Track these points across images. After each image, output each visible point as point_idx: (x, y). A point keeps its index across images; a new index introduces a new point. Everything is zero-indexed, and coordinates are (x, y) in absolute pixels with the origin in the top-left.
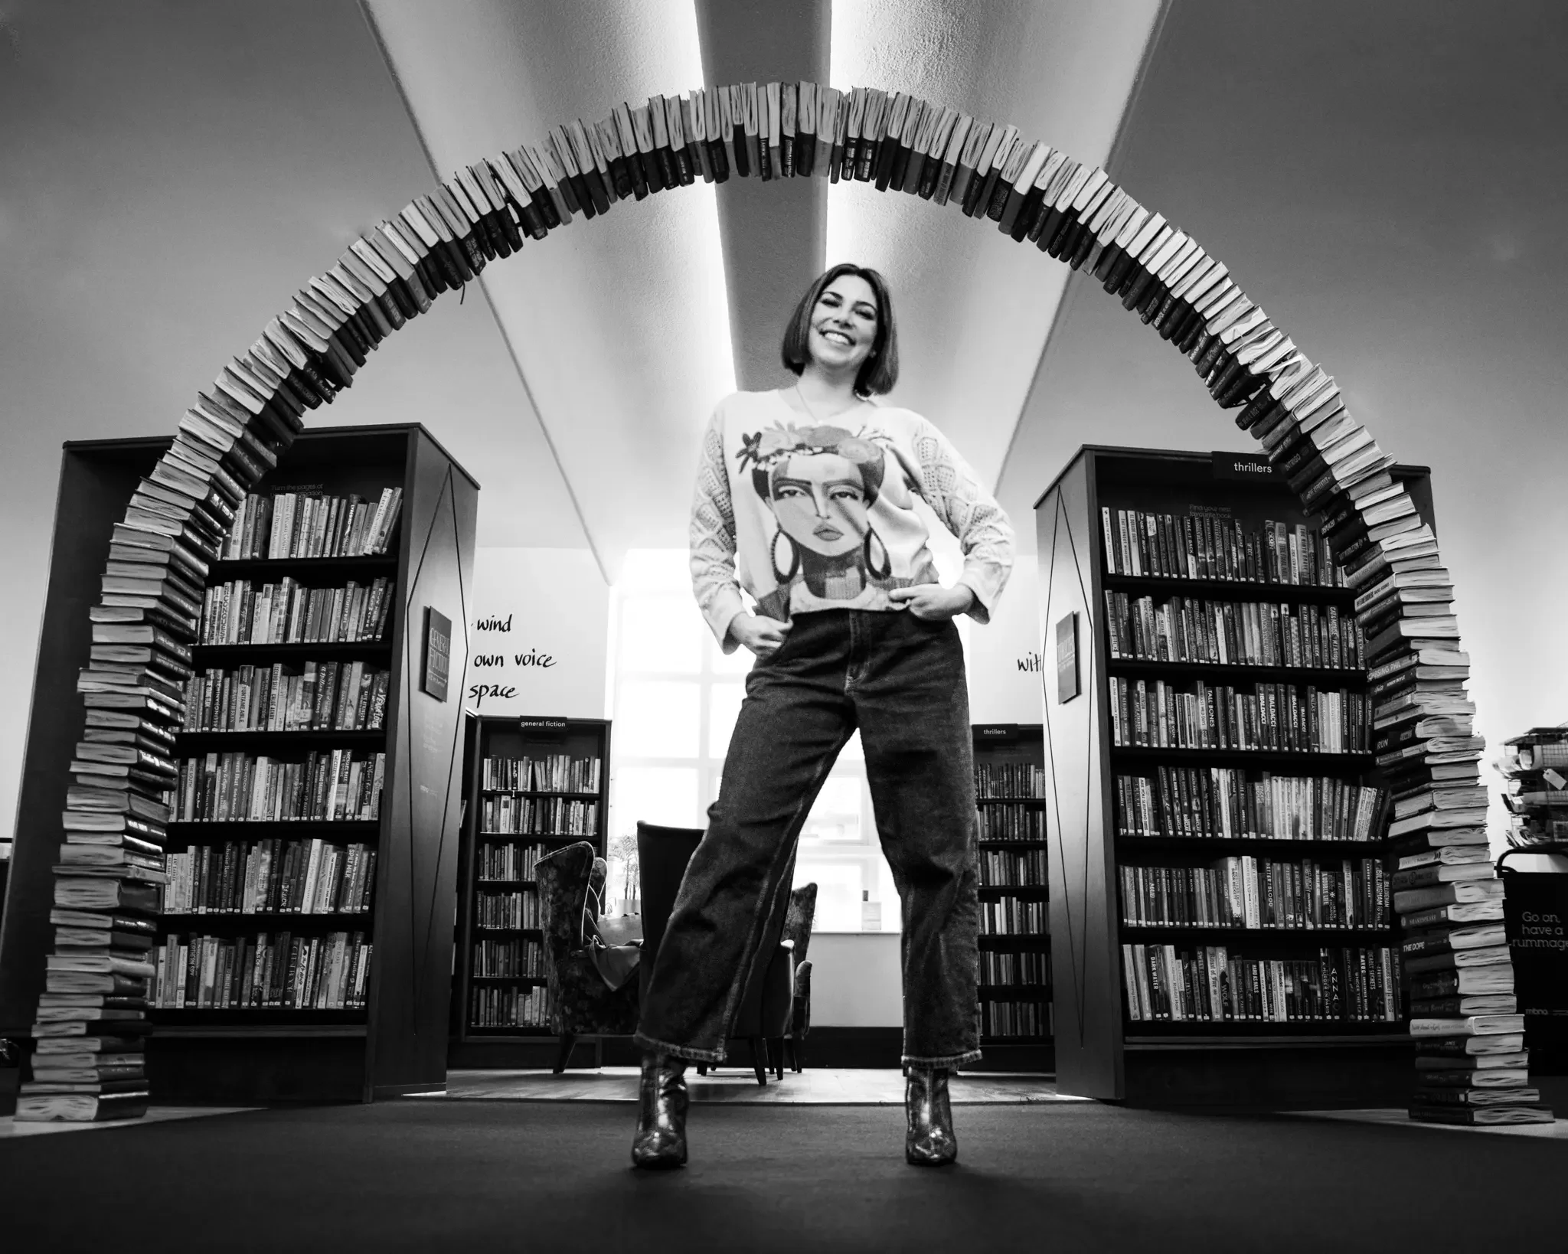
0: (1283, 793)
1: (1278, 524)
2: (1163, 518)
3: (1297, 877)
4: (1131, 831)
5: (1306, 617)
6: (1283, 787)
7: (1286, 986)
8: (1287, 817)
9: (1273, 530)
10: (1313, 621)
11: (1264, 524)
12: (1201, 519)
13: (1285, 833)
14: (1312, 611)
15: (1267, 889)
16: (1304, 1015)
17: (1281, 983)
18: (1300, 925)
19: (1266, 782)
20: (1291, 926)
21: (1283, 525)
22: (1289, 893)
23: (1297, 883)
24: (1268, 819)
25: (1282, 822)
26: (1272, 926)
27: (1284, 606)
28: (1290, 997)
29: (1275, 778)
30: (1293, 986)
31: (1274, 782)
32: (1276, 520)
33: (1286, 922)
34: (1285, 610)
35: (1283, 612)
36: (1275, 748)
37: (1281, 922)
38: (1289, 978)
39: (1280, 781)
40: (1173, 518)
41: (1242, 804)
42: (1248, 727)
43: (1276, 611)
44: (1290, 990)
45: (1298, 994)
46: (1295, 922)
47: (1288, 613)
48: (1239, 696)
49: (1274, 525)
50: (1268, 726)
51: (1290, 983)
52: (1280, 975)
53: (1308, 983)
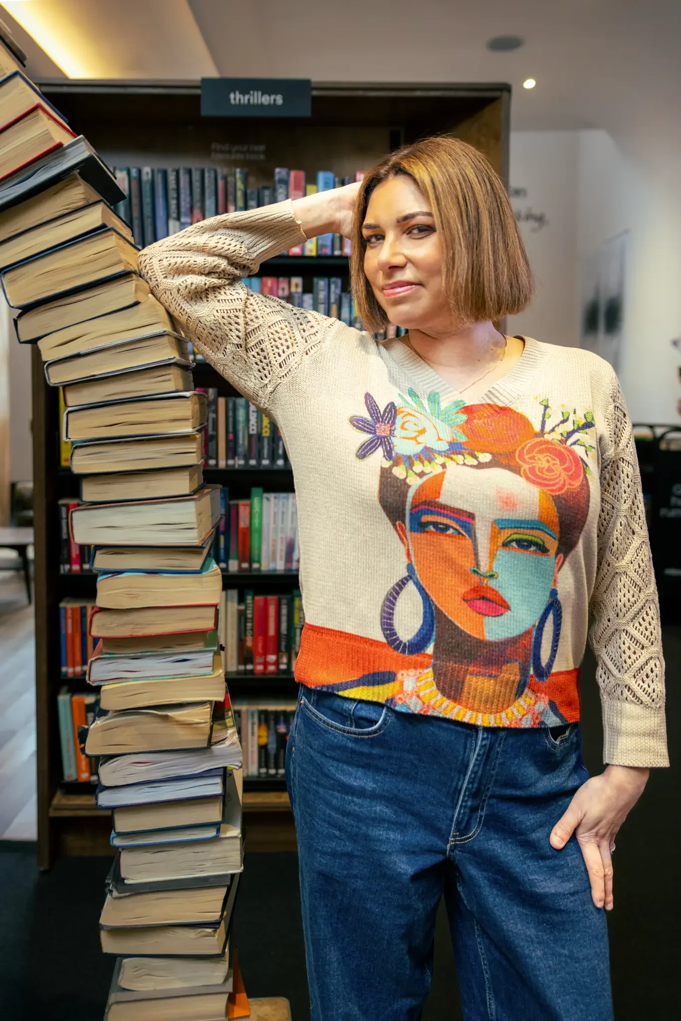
0: (275, 514)
1: (293, 174)
2: (140, 172)
3: (284, 611)
4: (76, 567)
5: (322, 295)
6: (275, 505)
7: (259, 737)
8: (279, 541)
9: (285, 182)
10: (332, 300)
11: (271, 175)
12: (190, 172)
13: (274, 559)
14: (333, 287)
15: (245, 626)
16: (277, 767)
17: (253, 733)
18: (283, 667)
19: (256, 501)
20: (272, 668)
21: (302, 174)
22: (272, 632)
23: (284, 619)
24: (255, 543)
25: (271, 548)
26: (249, 667)
27: (297, 281)
28: (263, 748)
29: (266, 495)
30: (268, 737)
31: (265, 501)
32: (291, 168)
33: (266, 664)
34: (297, 286)
35: (293, 289)
36: (265, 462)
37: (260, 664)
38: (264, 727)
39: (272, 499)
40: (153, 171)
41: (222, 529)
42: (231, 436)
43: (286, 286)
44: (264, 741)
45: (272, 747)
46: (277, 663)
47: (300, 290)
48: (222, 401)
49: (288, 175)
50: (259, 437)
51: (264, 733)
52: (253, 724)
53: (286, 734)
